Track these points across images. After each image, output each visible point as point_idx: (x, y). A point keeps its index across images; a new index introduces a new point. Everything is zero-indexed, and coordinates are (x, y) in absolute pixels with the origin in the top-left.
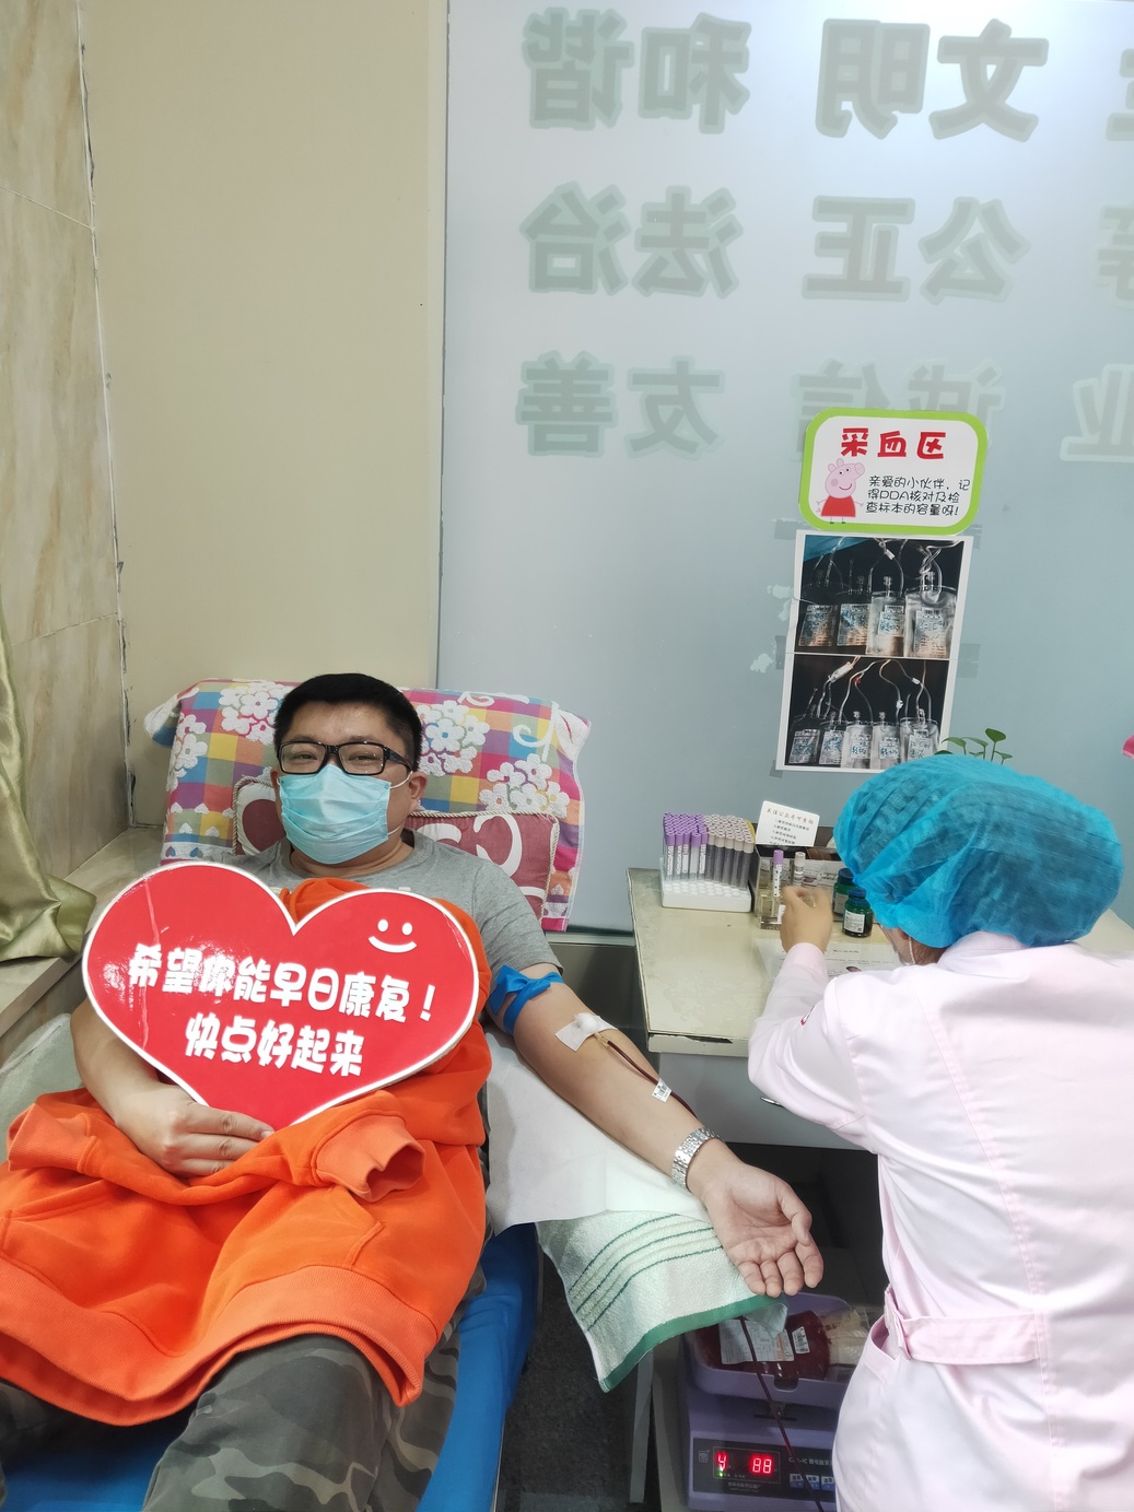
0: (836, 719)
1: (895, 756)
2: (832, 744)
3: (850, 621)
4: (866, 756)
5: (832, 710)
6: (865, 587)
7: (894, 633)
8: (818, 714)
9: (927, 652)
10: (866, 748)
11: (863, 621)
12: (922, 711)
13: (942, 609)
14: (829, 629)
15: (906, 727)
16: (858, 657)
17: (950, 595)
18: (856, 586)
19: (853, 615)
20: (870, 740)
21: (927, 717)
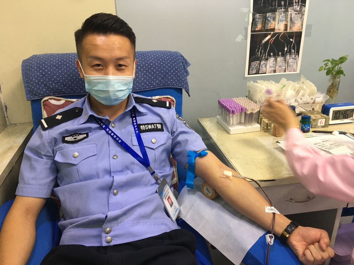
0: (265, 56)
1: (284, 68)
2: (264, 66)
3: (270, 19)
4: (275, 69)
5: (263, 53)
6: (275, 6)
7: (284, 23)
8: (259, 56)
9: (295, 29)
10: (274, 66)
11: (274, 19)
12: (293, 51)
13: (301, 12)
14: (262, 23)
15: (288, 57)
16: (272, 33)
17: (303, 7)
18: (272, 6)
19: (271, 17)
20: (276, 63)
21: (295, 52)
